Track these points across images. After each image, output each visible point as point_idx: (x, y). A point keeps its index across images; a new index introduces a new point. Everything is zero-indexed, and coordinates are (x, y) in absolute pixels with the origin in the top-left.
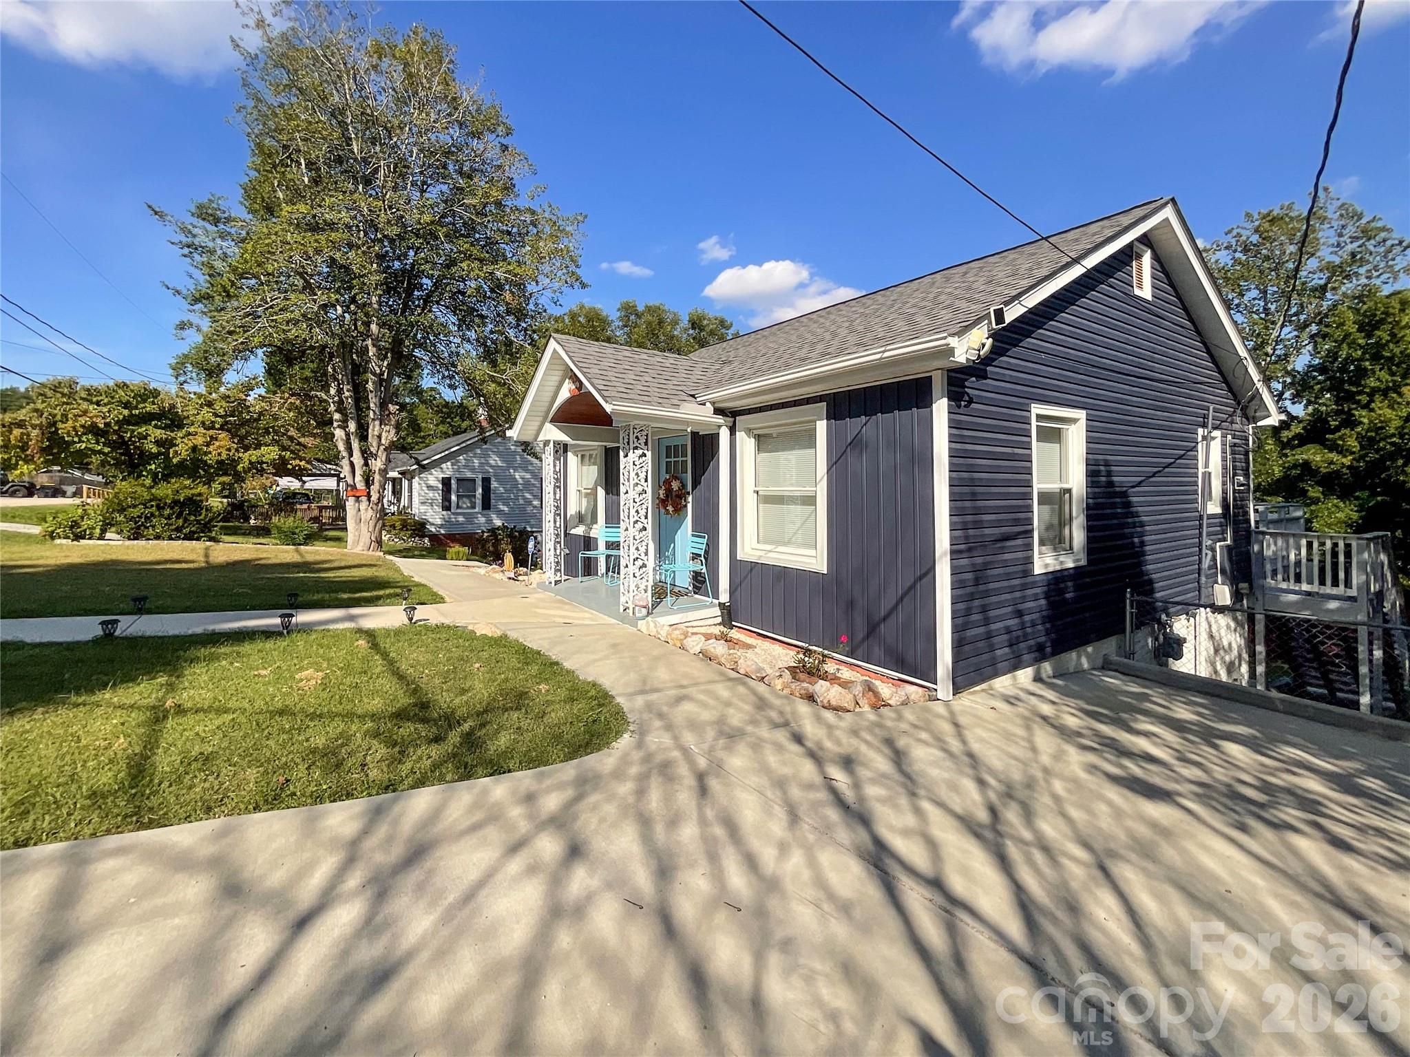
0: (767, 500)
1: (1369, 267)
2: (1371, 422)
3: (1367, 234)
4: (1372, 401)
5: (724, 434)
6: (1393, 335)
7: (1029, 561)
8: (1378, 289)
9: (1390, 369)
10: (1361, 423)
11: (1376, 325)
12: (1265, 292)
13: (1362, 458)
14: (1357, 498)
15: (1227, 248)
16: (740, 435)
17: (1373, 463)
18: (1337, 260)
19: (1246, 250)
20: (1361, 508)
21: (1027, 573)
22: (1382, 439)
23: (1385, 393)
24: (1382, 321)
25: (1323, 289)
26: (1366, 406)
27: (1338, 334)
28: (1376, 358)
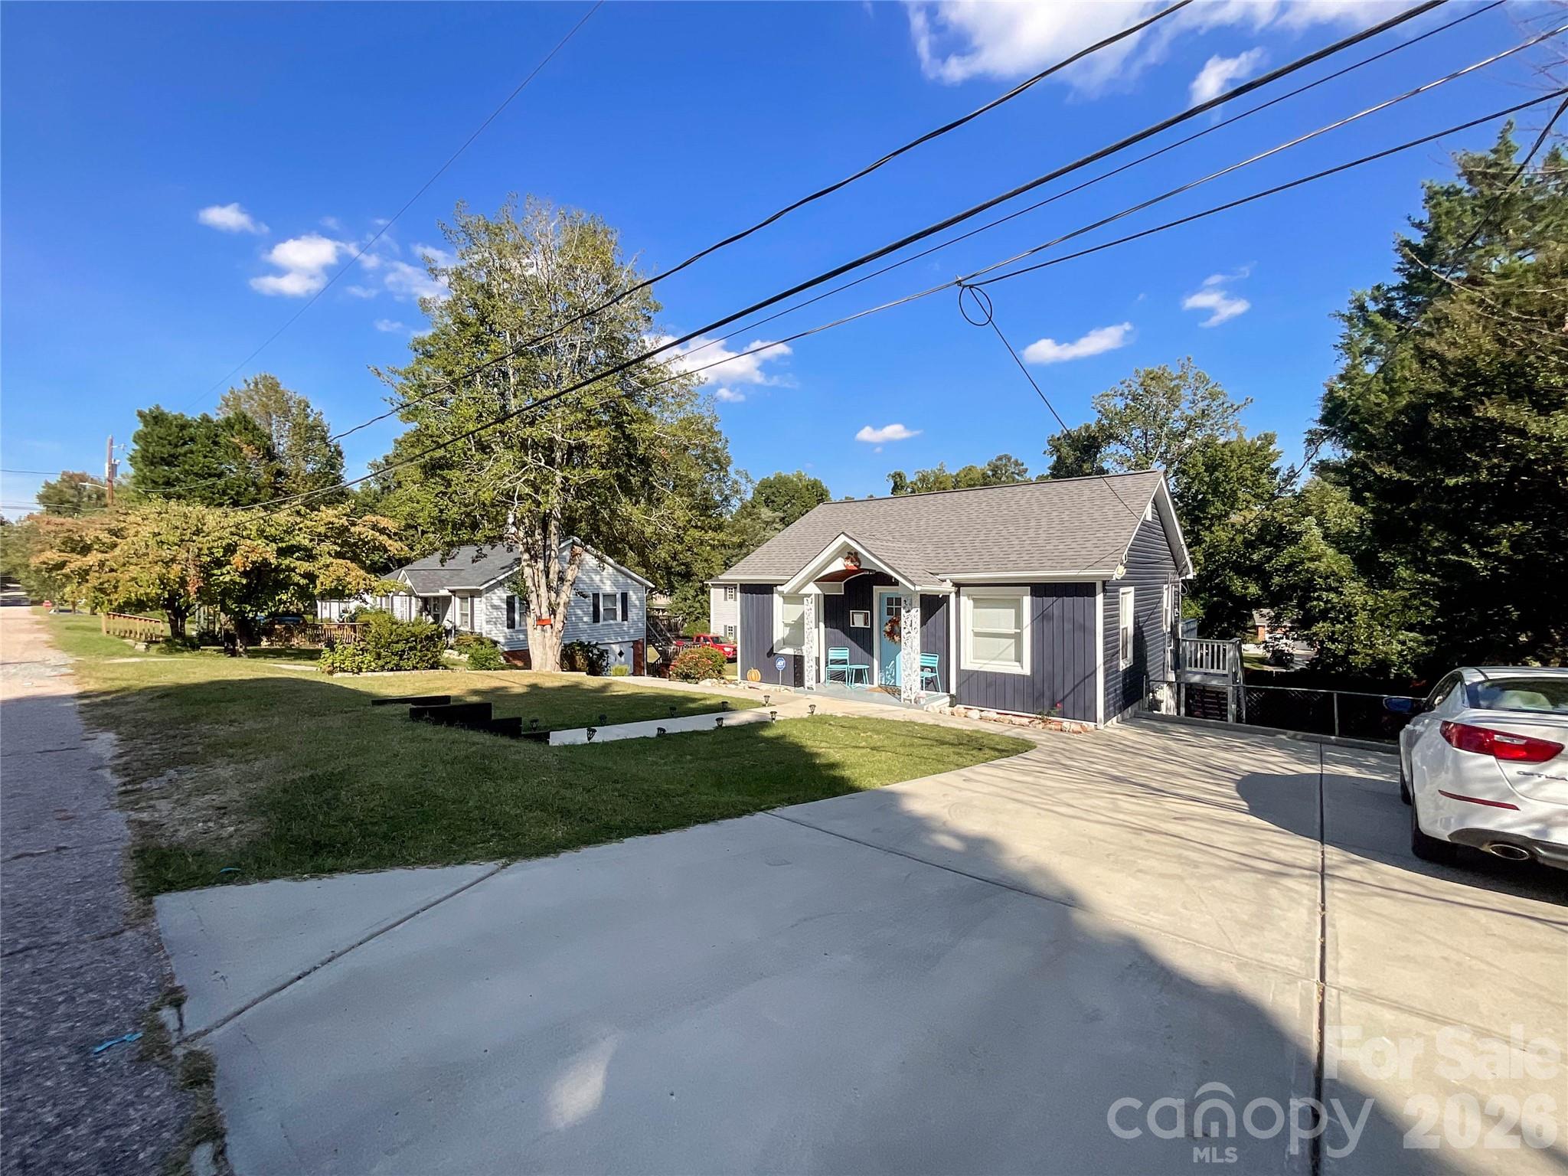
0: (977, 634)
1: (1212, 422)
2: (1211, 540)
3: (1213, 396)
4: (1212, 525)
5: (953, 597)
6: (1226, 476)
7: (1118, 664)
8: (1216, 438)
9: (1223, 500)
10: (1205, 541)
11: (1215, 469)
12: (1146, 434)
13: (1205, 569)
14: (1202, 599)
15: (1121, 395)
16: (963, 599)
17: (1213, 572)
18: (1192, 414)
19: (1134, 399)
20: (1204, 606)
21: (1118, 671)
22: (1218, 554)
23: (1219, 518)
24: (1220, 465)
25: (1183, 434)
26: (1209, 528)
27: (1192, 472)
28: (1215, 492)
